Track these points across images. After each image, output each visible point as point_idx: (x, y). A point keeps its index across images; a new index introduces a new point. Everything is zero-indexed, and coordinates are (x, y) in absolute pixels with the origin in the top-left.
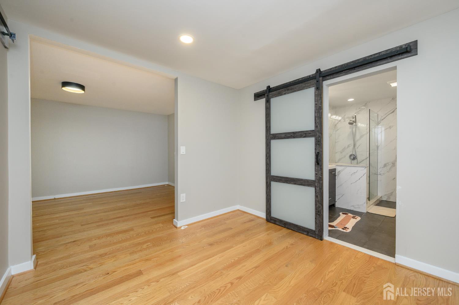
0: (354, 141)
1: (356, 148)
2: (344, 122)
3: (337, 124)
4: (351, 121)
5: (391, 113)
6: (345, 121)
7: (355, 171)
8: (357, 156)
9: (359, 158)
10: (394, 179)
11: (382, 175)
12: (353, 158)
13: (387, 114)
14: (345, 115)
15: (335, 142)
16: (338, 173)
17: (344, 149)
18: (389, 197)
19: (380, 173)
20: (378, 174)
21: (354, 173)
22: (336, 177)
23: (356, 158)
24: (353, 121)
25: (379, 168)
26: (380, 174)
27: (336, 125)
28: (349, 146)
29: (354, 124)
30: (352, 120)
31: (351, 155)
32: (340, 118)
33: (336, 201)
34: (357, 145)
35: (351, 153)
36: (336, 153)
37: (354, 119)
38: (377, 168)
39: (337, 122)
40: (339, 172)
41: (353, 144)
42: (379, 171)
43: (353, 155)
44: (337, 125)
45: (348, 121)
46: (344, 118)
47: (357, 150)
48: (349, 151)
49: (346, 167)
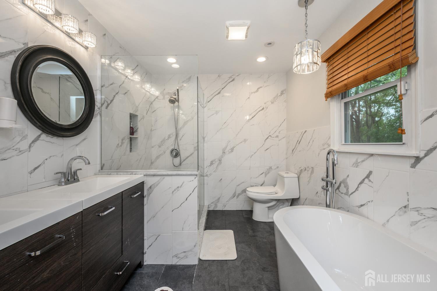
0: (176, 129)
1: (179, 139)
2: (162, 99)
3: (153, 101)
4: (172, 98)
5: (217, 94)
6: (164, 98)
7: (180, 185)
8: (179, 151)
9: (183, 154)
10: (220, 180)
11: (209, 177)
12: (176, 154)
13: (213, 95)
14: (164, 90)
15: (151, 130)
16: (148, 190)
17: (163, 141)
18: (216, 206)
19: (207, 174)
20: (205, 175)
21: (178, 187)
22: (145, 199)
23: (180, 155)
24: (175, 99)
25: (205, 168)
26: (207, 176)
27: (152, 103)
28: (169, 137)
29: (177, 103)
30: (174, 97)
31: (172, 151)
32: (157, 93)
33: (144, 252)
34: (180, 135)
35: (173, 147)
36: (153, 147)
37: (177, 96)
38: (203, 167)
39: (153, 98)
40: (150, 187)
41: (174, 134)
42: (205, 171)
43: (175, 149)
44: (154, 103)
45: (168, 98)
46: (162, 93)
47: (180, 143)
48: (170, 145)
49: (162, 177)
